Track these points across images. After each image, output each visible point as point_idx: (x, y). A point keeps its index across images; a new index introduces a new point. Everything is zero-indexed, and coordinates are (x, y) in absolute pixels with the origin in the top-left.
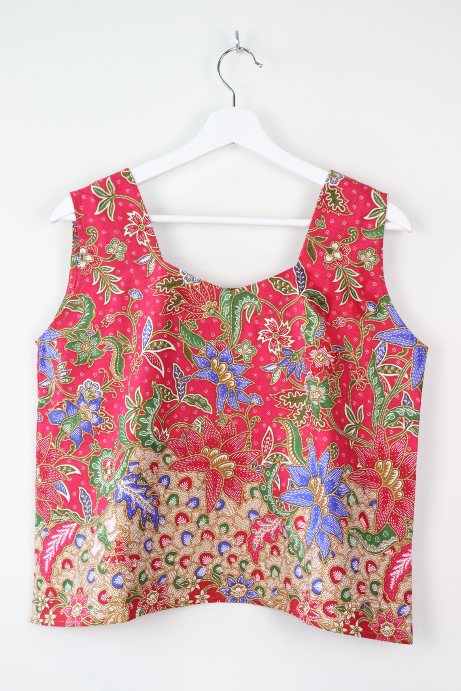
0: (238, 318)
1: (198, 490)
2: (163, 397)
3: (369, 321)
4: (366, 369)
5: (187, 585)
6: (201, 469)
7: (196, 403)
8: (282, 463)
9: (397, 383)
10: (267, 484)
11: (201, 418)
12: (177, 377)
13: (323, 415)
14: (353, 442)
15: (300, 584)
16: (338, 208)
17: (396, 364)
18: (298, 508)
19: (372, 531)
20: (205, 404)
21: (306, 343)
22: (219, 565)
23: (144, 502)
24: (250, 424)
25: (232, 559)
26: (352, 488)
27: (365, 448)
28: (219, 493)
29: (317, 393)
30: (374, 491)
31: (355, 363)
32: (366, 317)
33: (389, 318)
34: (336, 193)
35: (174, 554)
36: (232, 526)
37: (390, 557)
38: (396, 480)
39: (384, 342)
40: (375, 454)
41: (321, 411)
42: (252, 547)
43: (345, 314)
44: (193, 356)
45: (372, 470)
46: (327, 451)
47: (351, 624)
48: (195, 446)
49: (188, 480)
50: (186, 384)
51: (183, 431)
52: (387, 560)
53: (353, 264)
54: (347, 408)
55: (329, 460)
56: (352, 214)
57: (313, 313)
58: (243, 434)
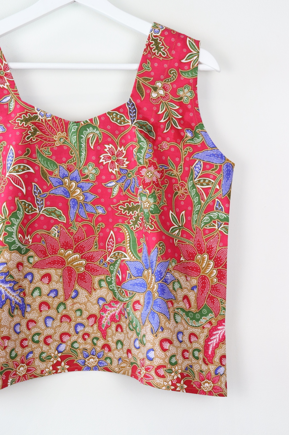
0: (83, 145)
1: (57, 283)
2: (25, 210)
3: (188, 144)
4: (186, 183)
5: (50, 359)
6: (58, 266)
7: (53, 214)
8: (122, 259)
9: (211, 192)
10: (111, 276)
11: (57, 226)
12: (36, 194)
13: (152, 220)
14: (177, 240)
15: (138, 353)
16: (160, 54)
17: (210, 178)
18: (135, 294)
19: (193, 310)
20: (60, 215)
21: (138, 164)
22: (76, 342)
23: (12, 294)
24: (97, 230)
25: (86, 337)
26: (177, 276)
27: (187, 245)
28: (74, 285)
29: (147, 203)
30: (195, 279)
31: (177, 178)
32: (185, 141)
33: (203, 141)
34: (158, 41)
35: (39, 334)
36: (85, 310)
37: (208, 329)
38: (211, 269)
39: (199, 161)
40: (195, 250)
41: (150, 217)
42: (101, 327)
43: (168, 139)
44: (49, 176)
45: (192, 262)
46: (156, 248)
47: (177, 382)
48: (53, 249)
49: (48, 276)
50: (44, 199)
51: (43, 236)
52: (206, 332)
53: (174, 99)
54: (172, 214)
55: (157, 255)
56: (172, 58)
57: (143, 139)
58: (91, 238)
